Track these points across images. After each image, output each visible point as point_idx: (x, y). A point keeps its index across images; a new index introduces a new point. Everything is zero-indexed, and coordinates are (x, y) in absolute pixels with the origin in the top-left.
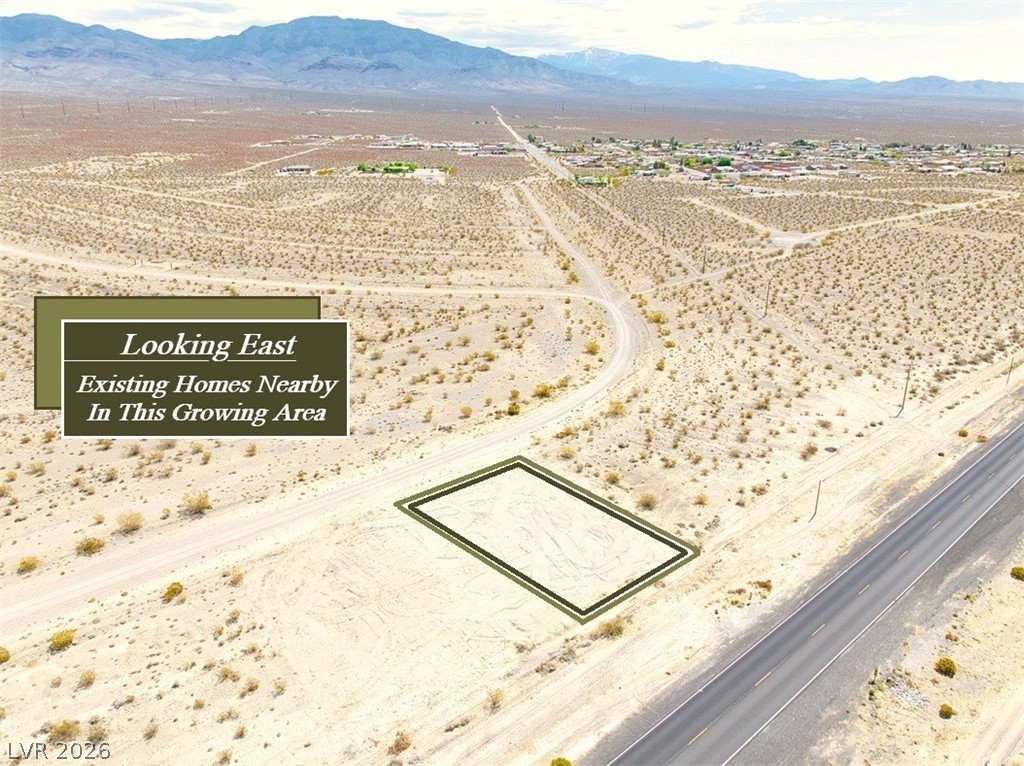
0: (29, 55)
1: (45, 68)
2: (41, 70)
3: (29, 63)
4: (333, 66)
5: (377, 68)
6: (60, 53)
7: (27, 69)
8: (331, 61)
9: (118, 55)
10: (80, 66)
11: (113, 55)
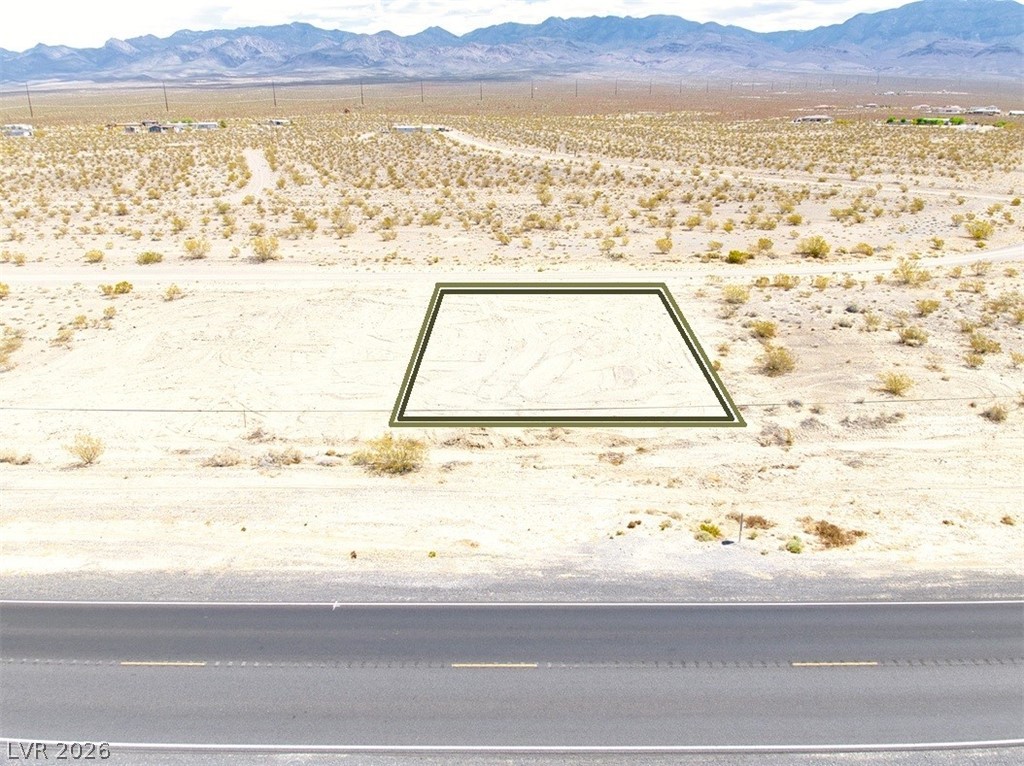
0: (649, 51)
1: (658, 62)
2: (655, 64)
3: (647, 58)
4: (939, 51)
5: (994, 52)
6: (673, 48)
7: (644, 63)
8: (938, 46)
9: (723, 48)
10: (687, 59)
11: (718, 48)
